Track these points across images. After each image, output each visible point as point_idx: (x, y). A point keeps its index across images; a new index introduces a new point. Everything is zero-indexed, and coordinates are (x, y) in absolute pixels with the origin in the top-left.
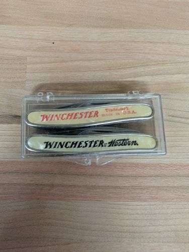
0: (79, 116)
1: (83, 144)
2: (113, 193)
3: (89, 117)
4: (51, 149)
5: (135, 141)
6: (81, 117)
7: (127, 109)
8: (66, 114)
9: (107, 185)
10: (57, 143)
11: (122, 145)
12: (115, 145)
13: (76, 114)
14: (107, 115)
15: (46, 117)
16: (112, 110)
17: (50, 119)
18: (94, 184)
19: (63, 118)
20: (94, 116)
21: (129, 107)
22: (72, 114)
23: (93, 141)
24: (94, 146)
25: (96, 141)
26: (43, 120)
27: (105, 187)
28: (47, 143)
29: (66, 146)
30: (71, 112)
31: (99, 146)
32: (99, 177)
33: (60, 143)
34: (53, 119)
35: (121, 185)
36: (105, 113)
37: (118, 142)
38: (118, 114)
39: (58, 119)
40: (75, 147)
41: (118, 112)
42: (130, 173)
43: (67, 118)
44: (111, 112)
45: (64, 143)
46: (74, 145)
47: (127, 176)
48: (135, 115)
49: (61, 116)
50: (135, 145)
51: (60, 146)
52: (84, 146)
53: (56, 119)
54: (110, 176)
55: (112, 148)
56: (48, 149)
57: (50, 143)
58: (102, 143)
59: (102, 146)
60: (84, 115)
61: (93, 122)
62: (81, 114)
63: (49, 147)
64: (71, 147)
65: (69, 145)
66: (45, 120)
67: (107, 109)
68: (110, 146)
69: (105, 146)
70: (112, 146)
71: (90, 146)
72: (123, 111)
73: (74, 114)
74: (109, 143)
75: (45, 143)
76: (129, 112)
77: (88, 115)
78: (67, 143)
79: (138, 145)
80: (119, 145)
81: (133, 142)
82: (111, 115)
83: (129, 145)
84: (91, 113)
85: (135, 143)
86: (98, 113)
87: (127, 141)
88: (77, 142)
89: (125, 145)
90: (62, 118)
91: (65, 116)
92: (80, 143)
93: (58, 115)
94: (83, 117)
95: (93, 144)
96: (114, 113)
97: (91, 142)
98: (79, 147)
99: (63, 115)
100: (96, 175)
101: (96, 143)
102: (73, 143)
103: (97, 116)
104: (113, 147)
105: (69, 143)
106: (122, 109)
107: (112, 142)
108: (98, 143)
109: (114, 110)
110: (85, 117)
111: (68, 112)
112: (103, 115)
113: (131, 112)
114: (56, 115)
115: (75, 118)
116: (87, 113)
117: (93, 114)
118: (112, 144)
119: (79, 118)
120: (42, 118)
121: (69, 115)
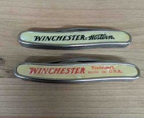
0: (66, 71)
1: (67, 38)
3: (76, 73)
5: (112, 36)
6: (68, 73)
7: (113, 68)
8: (53, 69)
10: (45, 37)
11: (100, 39)
12: (95, 39)
13: (63, 70)
14: (93, 72)
15: (35, 69)
16: (98, 68)
17: (38, 72)
19: (51, 72)
20: (81, 72)
21: (115, 66)
22: (60, 69)
23: (76, 35)
24: (77, 39)
25: (78, 36)
26: (31, 73)
29: (52, 39)
30: (58, 67)
31: (81, 39)
33: (48, 37)
34: (41, 72)
36: (91, 70)
37: (97, 36)
38: (104, 72)
39: (46, 73)
40: (60, 40)
41: (104, 70)
43: (54, 73)
44: (97, 70)
45: (51, 37)
48: (121, 75)
49: (49, 70)
50: (111, 38)
51: (47, 40)
52: (68, 39)
53: (44, 72)
55: (91, 41)
58: (83, 37)
59: (84, 39)
60: (71, 71)
61: (80, 78)
62: (68, 69)
63: (38, 40)
64: (57, 40)
66: (33, 72)
67: (93, 67)
68: (90, 39)
69: (86, 39)
70: (92, 39)
71: (73, 39)
72: (108, 70)
74: (89, 37)
75: (35, 37)
76: (115, 71)
77: (75, 71)
78: (53, 37)
79: (114, 39)
80: (98, 39)
81: (110, 36)
82: (98, 72)
83: (106, 38)
84: (77, 69)
85: (111, 37)
86: (84, 69)
87: (105, 36)
88: (62, 37)
89: (103, 39)
90: (49, 72)
91: (52, 71)
93: (46, 70)
94: (70, 73)
95: (75, 38)
96: (100, 71)
97: (74, 36)
98: (63, 40)
99: (51, 69)
101: (78, 37)
102: (58, 37)
103: (84, 73)
105: (55, 37)
106: (108, 68)
107: (91, 36)
108: (80, 37)
109: (101, 68)
110: (72, 73)
111: (55, 67)
112: (89, 72)
113: (117, 71)
114: (44, 69)
115: (61, 73)
116: (73, 69)
117: (80, 70)
118: (92, 38)
119: (66, 73)
120: (30, 70)
121: (56, 69)
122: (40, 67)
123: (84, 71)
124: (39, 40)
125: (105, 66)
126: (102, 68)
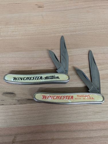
0: (63, 98)
2: (89, 141)
4: (16, 81)
5: (58, 77)
7: (89, 96)
9: (85, 137)
10: (19, 78)
12: (48, 79)
13: (61, 97)
14: (78, 99)
16: (80, 96)
18: (77, 137)
19: (54, 98)
22: (59, 96)
24: (38, 79)
26: (43, 98)
27: (84, 138)
28: (15, 78)
31: (40, 79)
32: (80, 132)
33: (21, 78)
35: (93, 136)
36: (77, 97)
37: (50, 77)
38: (84, 99)
40: (28, 79)
41: (84, 97)
42: (97, 128)
43: (56, 99)
44: (80, 97)
46: (27, 79)
47: (96, 130)
48: (94, 100)
49: (53, 97)
51: (21, 79)
53: (50, 98)
54: (86, 131)
56: (15, 81)
57: (16, 78)
58: (41, 78)
59: (42, 79)
61: (70, 102)
64: (26, 79)
65: (25, 79)
67: (78, 96)
68: (45, 79)
69: (43, 79)
72: (86, 97)
73: (60, 97)
75: (13, 78)
76: (90, 98)
77: (68, 97)
78: (24, 78)
81: (57, 77)
82: (80, 99)
83: (55, 78)
84: (69, 96)
85: (58, 78)
86: (73, 97)
88: (29, 78)
89: (53, 78)
90: (53, 98)
91: (55, 97)
92: (31, 78)
94: (65, 99)
95: (37, 78)
96: (82, 98)
97: (36, 77)
99: (54, 96)
100: (78, 131)
102: (27, 78)
103: (73, 99)
104: (47, 80)
106: (86, 96)
107: (46, 77)
111: (57, 95)
112: (76, 99)
113: (91, 98)
114: (51, 96)
115: (60, 99)
116: (67, 96)
117: (70, 97)
118: (46, 78)
119: (63, 99)
120: (43, 97)
121: (57, 97)
122: (48, 95)
123: (73, 98)
124: (16, 80)
125: (85, 95)
126: (83, 96)
